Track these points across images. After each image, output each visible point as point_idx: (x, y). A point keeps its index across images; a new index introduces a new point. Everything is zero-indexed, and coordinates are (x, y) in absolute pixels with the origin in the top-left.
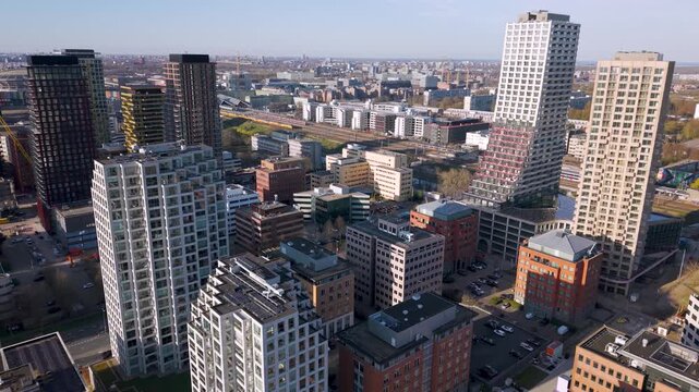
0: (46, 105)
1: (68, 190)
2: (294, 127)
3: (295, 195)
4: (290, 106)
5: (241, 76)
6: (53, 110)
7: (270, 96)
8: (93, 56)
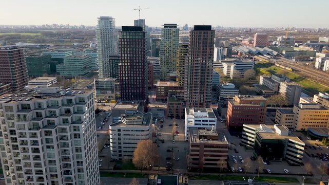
0: (124, 51)
1: (130, 94)
2: (293, 70)
3: (244, 125)
4: (312, 58)
5: (288, 39)
6: (127, 54)
7: (299, 51)
8: (176, 27)
